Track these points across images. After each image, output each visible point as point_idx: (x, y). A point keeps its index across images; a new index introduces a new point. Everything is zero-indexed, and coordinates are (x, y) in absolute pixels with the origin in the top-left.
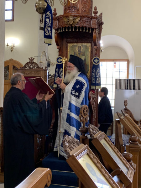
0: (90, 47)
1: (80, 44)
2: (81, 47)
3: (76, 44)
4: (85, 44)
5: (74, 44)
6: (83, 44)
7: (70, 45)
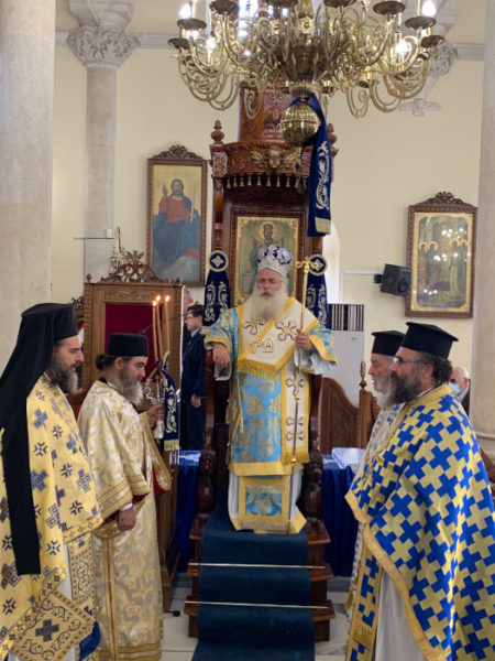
0: (297, 229)
1: (269, 220)
2: (271, 227)
3: (258, 218)
4: (284, 220)
5: (253, 219)
6: (279, 219)
7: (242, 221)
